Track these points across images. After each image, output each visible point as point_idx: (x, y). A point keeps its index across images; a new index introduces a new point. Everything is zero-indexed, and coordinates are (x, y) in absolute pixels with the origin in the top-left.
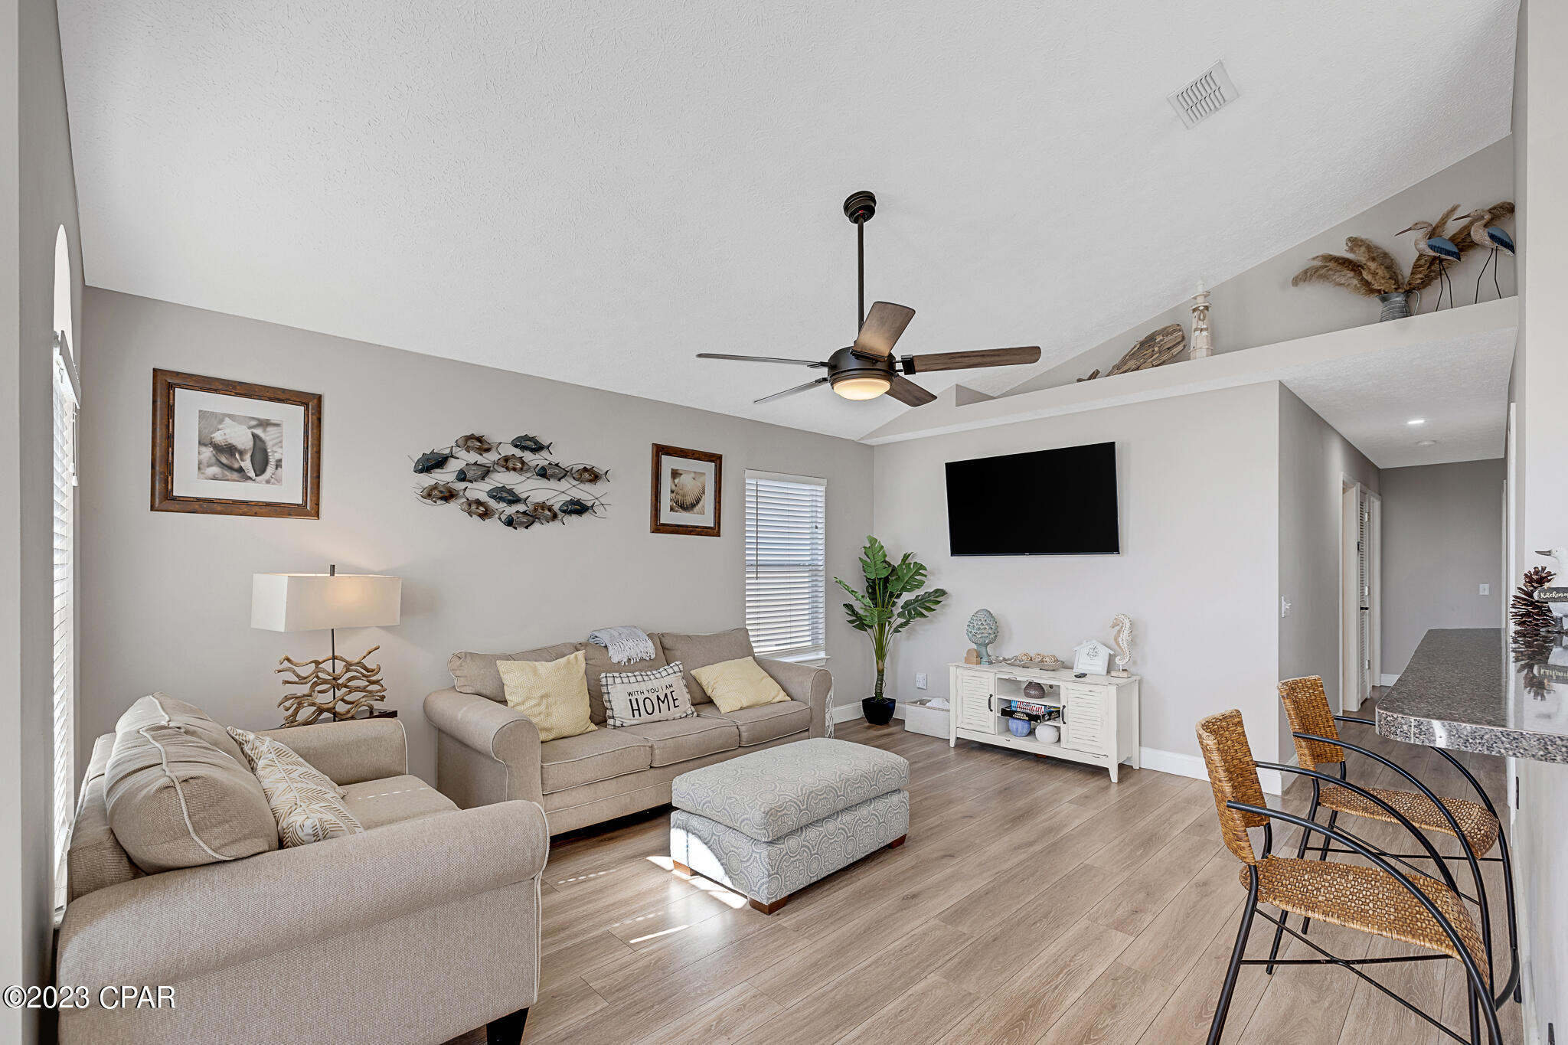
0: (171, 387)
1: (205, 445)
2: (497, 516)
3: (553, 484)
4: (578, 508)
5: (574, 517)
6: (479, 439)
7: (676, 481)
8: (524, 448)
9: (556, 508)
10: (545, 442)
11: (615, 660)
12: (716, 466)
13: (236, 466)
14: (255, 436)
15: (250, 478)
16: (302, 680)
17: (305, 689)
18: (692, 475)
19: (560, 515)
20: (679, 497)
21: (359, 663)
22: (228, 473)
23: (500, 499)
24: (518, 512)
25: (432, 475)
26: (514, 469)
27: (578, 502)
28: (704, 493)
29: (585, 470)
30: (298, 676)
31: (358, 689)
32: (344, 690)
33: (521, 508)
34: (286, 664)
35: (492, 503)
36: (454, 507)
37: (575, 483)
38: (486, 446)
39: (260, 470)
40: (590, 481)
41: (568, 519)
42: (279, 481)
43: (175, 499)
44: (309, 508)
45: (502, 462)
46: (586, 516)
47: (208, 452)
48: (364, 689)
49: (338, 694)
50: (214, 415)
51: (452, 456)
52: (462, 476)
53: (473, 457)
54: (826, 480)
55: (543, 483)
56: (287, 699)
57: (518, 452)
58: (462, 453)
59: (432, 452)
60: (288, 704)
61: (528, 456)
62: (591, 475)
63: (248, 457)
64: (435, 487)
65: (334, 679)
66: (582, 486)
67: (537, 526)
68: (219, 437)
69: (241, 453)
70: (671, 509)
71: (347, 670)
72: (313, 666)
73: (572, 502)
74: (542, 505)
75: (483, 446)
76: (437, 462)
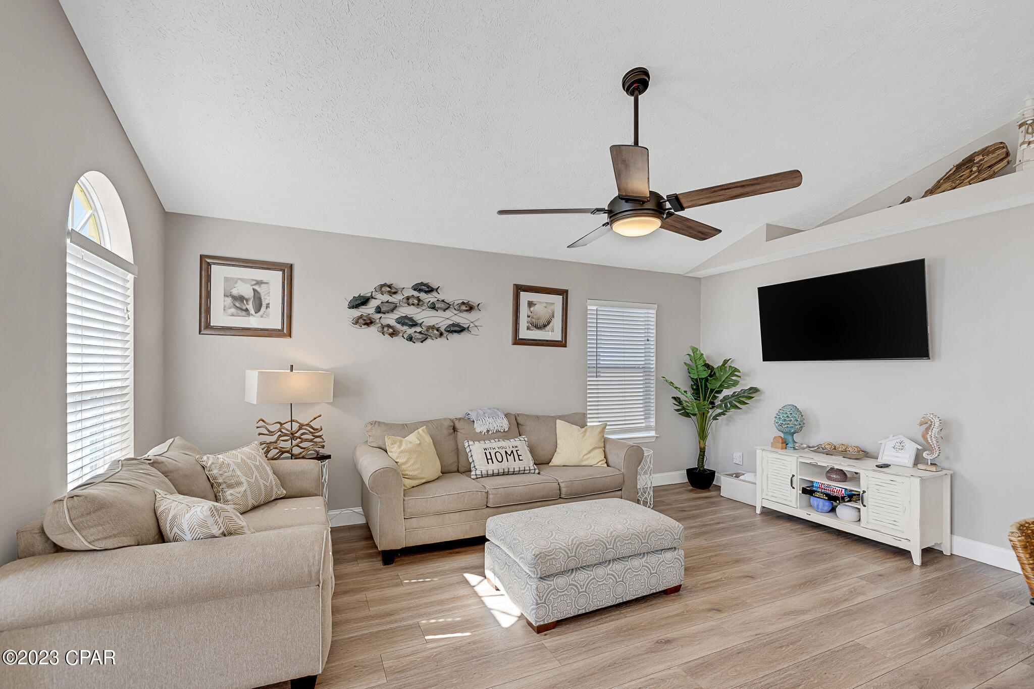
0: (209, 264)
1: (228, 297)
2: (401, 334)
3: (440, 313)
4: (456, 329)
5: (455, 335)
6: (390, 286)
7: (532, 309)
8: (420, 291)
9: (442, 329)
10: (435, 286)
11: (478, 430)
12: (563, 298)
13: (244, 308)
15: (252, 315)
16: (271, 433)
17: (273, 438)
18: (545, 305)
19: (445, 334)
20: (534, 320)
21: (307, 425)
22: (239, 312)
23: (403, 324)
24: (415, 332)
25: (360, 310)
26: (413, 304)
27: (458, 325)
28: (553, 316)
29: (463, 303)
30: (269, 431)
31: (307, 440)
32: (299, 440)
34: (261, 423)
35: (399, 326)
36: (373, 330)
37: (456, 312)
39: (258, 310)
40: (466, 311)
41: (450, 336)
42: (268, 316)
43: (213, 328)
44: (286, 331)
45: (405, 301)
46: (463, 334)
47: (229, 300)
48: (311, 441)
49: (294, 443)
50: (232, 279)
51: (372, 298)
52: (378, 310)
53: (386, 298)
54: (656, 305)
55: (433, 313)
56: (261, 444)
57: (416, 294)
58: (379, 296)
59: (360, 296)
60: (262, 447)
61: (423, 296)
62: (470, 308)
63: (251, 302)
64: (361, 317)
65: (292, 434)
66: (461, 314)
67: (429, 341)
68: (235, 292)
69: (247, 300)
70: (528, 328)
71: (300, 428)
72: (278, 426)
73: (453, 325)
74: (433, 327)
75: (392, 290)
76: (363, 301)
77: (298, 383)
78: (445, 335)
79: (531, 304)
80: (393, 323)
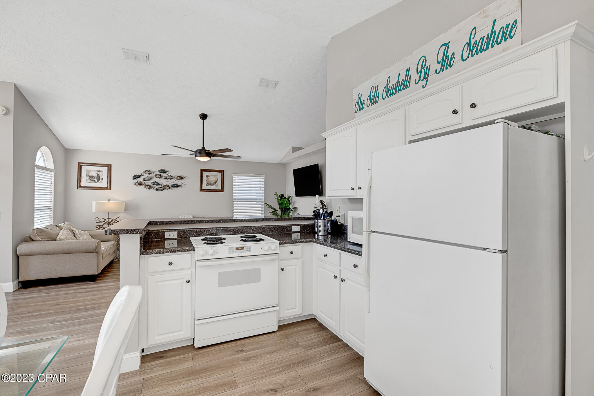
0: (81, 166)
2: (153, 188)
3: (169, 180)
4: (176, 186)
5: (176, 188)
6: (149, 171)
7: (208, 178)
8: (161, 172)
9: (170, 186)
10: (167, 170)
12: (222, 173)
13: (93, 180)
14: (97, 174)
15: (96, 182)
16: (101, 222)
17: (101, 224)
18: (214, 176)
20: (209, 182)
21: (115, 220)
22: (92, 181)
23: (154, 184)
24: (159, 187)
25: (137, 180)
26: (158, 177)
27: (176, 185)
28: (217, 180)
29: (179, 176)
30: (100, 221)
33: (160, 186)
34: (97, 219)
35: (152, 185)
36: (142, 187)
37: (176, 180)
38: (150, 173)
39: (98, 180)
40: (180, 179)
41: (173, 189)
42: (102, 182)
43: (82, 187)
44: (109, 187)
45: (155, 176)
46: (178, 188)
47: (88, 177)
50: (89, 170)
51: (142, 175)
52: (144, 180)
53: (147, 175)
54: (264, 175)
55: (166, 180)
56: (97, 226)
57: (159, 173)
58: (144, 174)
59: (137, 175)
60: (97, 227)
61: (162, 174)
62: (181, 178)
63: (96, 178)
64: (137, 182)
65: (109, 223)
66: (178, 181)
67: (165, 191)
68: (90, 175)
69: (95, 177)
70: (206, 185)
71: (112, 221)
72: (104, 220)
73: (175, 184)
74: (166, 186)
75: (150, 172)
76: (138, 177)
77: (111, 206)
78: (171, 188)
79: (207, 176)
80: (150, 184)
